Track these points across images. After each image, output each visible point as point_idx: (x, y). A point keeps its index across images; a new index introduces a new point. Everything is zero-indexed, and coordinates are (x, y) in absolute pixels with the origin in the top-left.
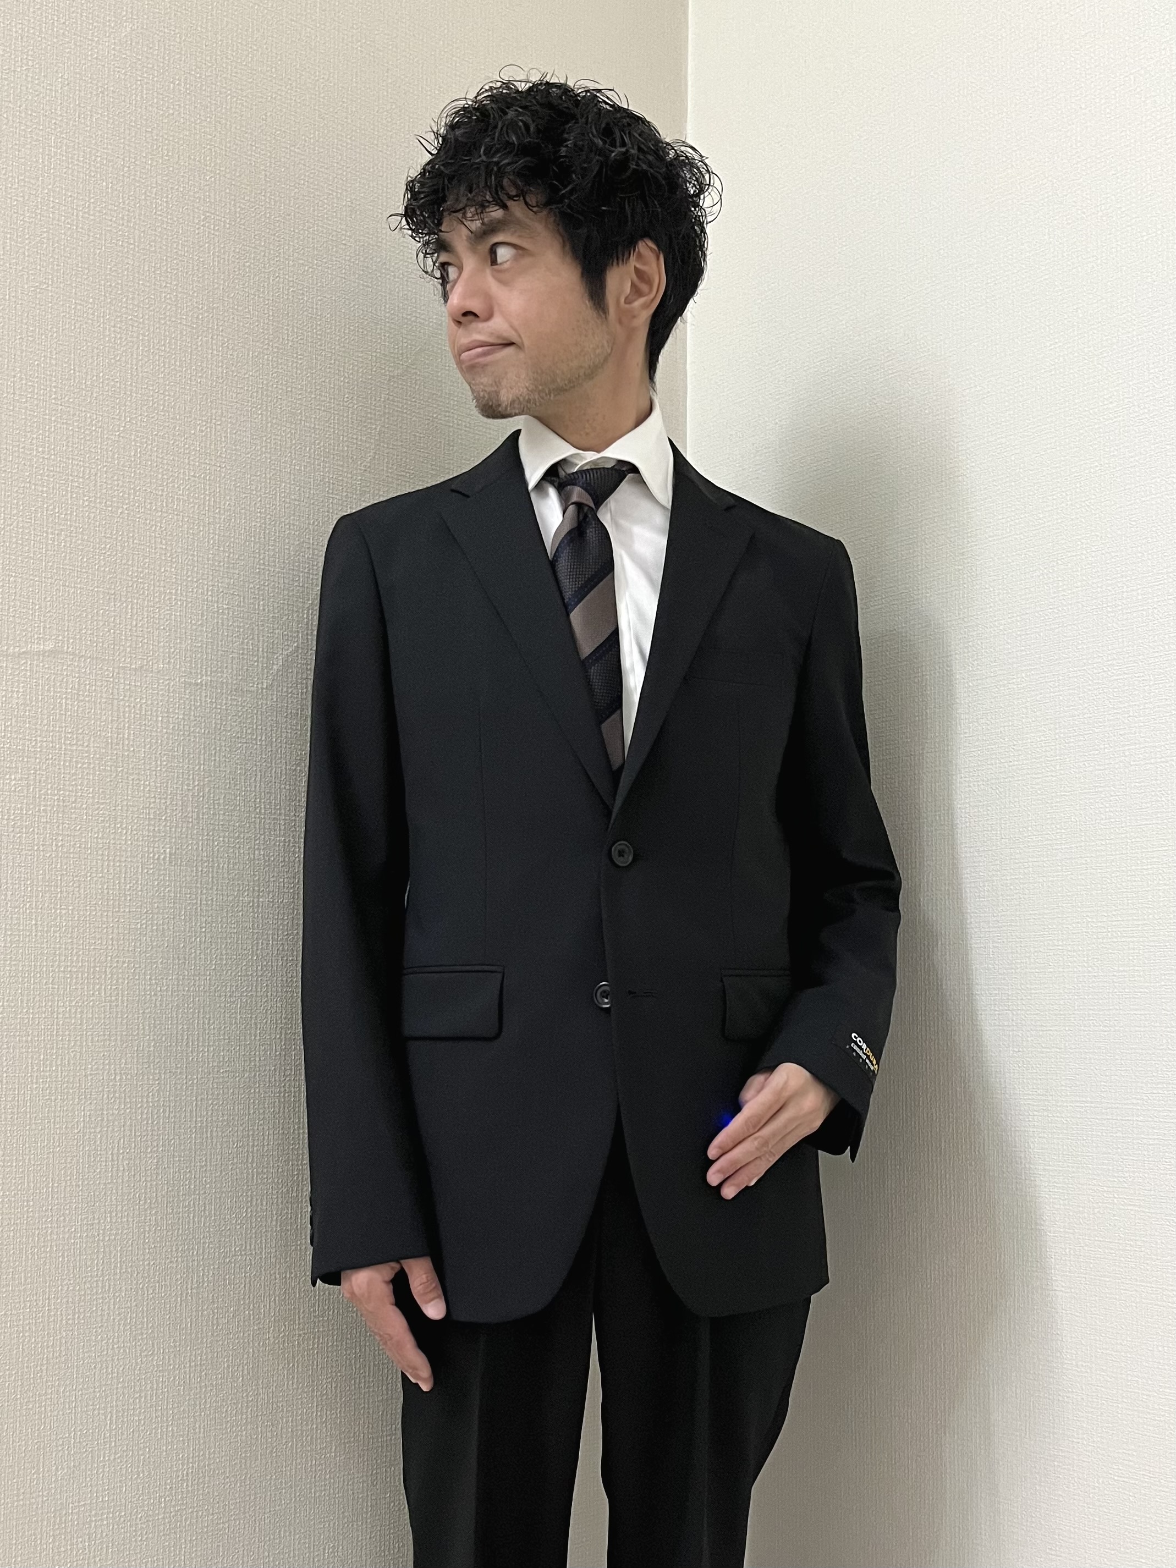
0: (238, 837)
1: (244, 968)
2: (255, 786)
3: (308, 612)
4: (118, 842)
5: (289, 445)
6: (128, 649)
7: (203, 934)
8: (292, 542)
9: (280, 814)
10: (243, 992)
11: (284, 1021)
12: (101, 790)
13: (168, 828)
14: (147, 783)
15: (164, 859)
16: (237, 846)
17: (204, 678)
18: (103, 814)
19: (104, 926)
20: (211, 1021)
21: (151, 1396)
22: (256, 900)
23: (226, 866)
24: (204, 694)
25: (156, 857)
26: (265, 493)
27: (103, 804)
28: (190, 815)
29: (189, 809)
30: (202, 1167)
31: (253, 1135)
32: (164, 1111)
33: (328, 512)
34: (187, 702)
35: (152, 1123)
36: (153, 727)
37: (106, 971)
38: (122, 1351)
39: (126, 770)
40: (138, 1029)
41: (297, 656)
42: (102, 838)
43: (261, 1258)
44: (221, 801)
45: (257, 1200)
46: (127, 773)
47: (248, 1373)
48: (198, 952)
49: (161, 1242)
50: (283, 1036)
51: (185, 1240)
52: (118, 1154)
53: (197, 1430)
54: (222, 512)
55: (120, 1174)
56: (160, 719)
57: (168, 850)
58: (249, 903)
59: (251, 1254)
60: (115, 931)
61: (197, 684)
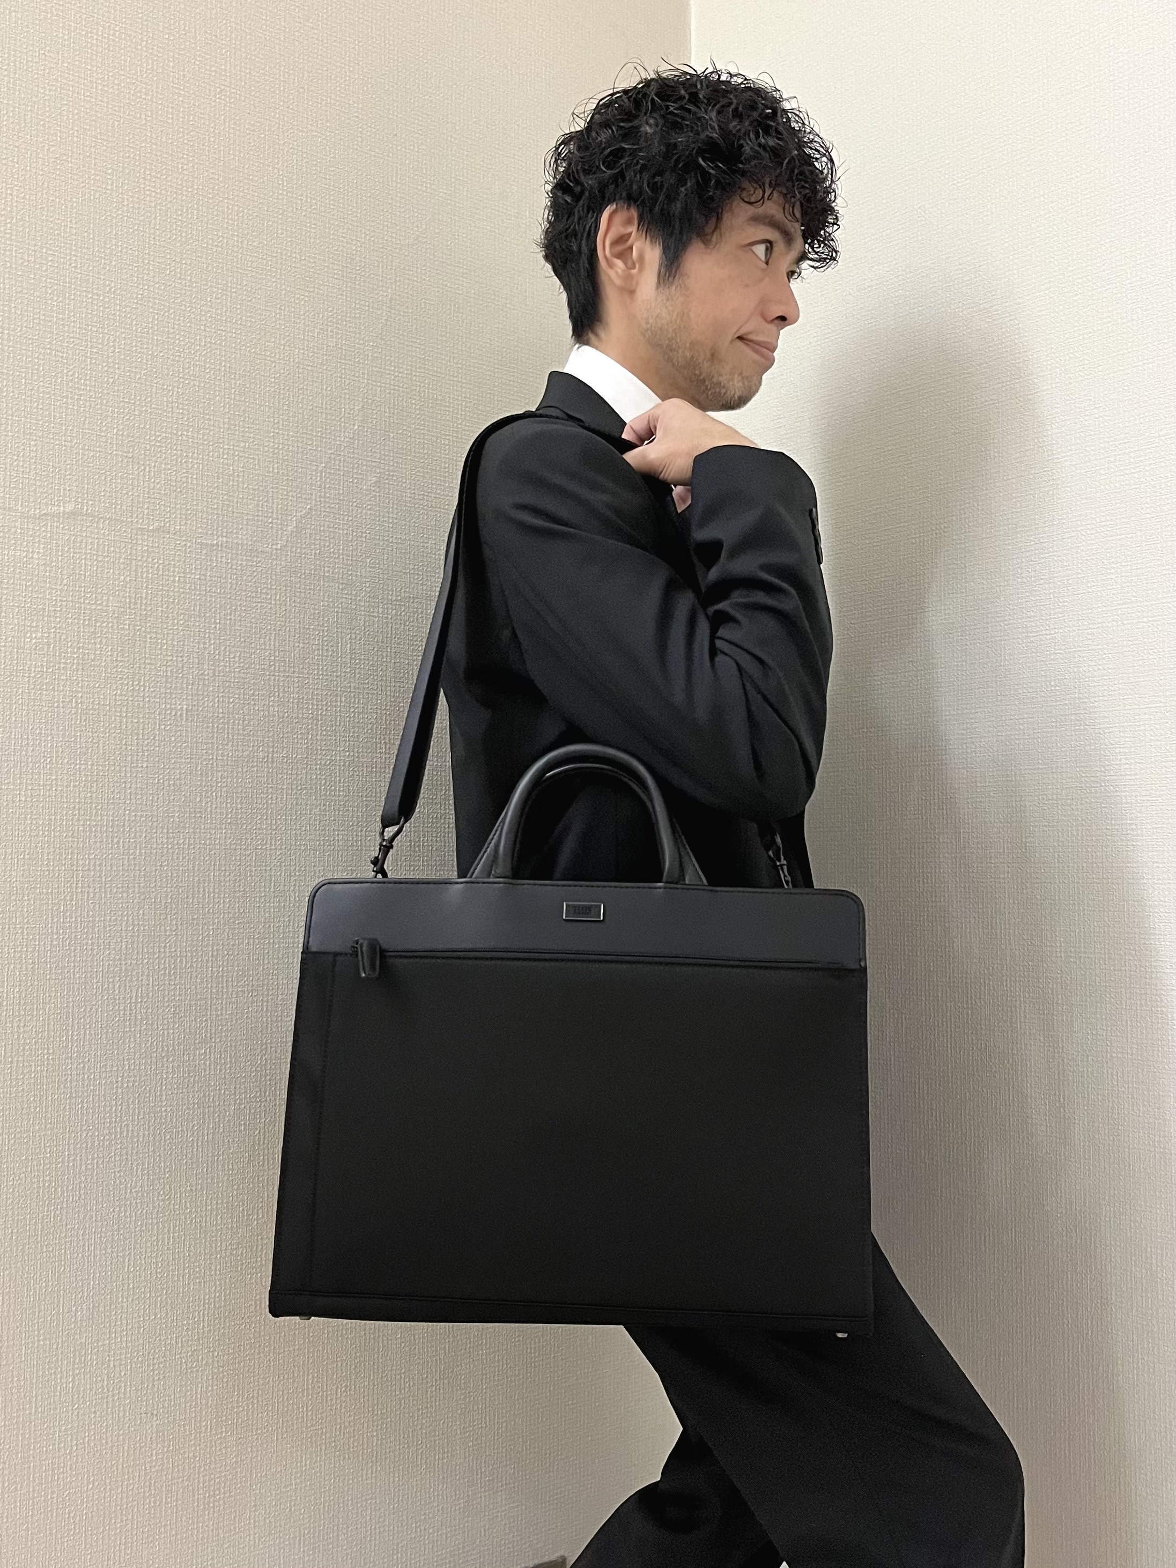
0: (253, 695)
1: (259, 822)
2: (270, 645)
3: (321, 474)
4: (136, 699)
5: (302, 312)
6: (146, 511)
7: (219, 789)
8: (305, 406)
9: (294, 672)
10: (258, 845)
11: (297, 874)
12: (120, 648)
13: (185, 686)
14: (165, 641)
15: (181, 715)
16: (253, 703)
17: (220, 539)
18: (121, 672)
19: (122, 781)
20: (227, 874)
21: (169, 1239)
22: (270, 755)
23: (241, 722)
24: (219, 555)
25: (173, 713)
26: (279, 359)
27: (121, 661)
28: (206, 673)
29: (206, 667)
30: (217, 1015)
31: (268, 984)
32: (181, 962)
33: (341, 377)
34: (203, 563)
35: (169, 973)
36: (170, 588)
37: (124, 825)
38: (140, 1194)
39: (143, 629)
40: (155, 881)
41: (311, 518)
42: (121, 695)
43: (275, 1105)
44: (237, 659)
45: (271, 1048)
46: (145, 632)
47: (263, 1216)
48: (214, 806)
49: (178, 1088)
50: (297, 888)
51: (202, 1086)
52: (136, 1003)
53: (213, 1273)
54: (237, 377)
55: (138, 1022)
56: (177, 579)
57: (185, 707)
58: (264, 758)
59: (266, 1101)
60: (133, 786)
61: (213, 545)
